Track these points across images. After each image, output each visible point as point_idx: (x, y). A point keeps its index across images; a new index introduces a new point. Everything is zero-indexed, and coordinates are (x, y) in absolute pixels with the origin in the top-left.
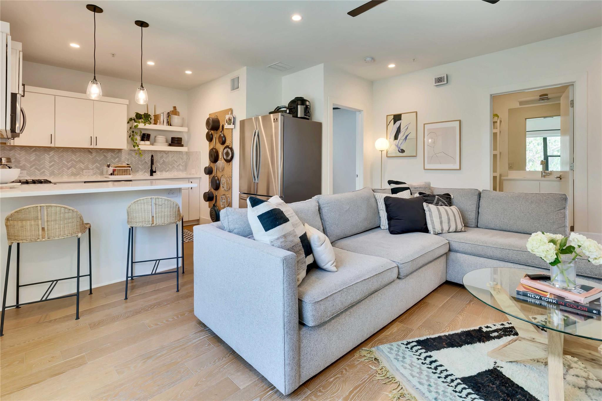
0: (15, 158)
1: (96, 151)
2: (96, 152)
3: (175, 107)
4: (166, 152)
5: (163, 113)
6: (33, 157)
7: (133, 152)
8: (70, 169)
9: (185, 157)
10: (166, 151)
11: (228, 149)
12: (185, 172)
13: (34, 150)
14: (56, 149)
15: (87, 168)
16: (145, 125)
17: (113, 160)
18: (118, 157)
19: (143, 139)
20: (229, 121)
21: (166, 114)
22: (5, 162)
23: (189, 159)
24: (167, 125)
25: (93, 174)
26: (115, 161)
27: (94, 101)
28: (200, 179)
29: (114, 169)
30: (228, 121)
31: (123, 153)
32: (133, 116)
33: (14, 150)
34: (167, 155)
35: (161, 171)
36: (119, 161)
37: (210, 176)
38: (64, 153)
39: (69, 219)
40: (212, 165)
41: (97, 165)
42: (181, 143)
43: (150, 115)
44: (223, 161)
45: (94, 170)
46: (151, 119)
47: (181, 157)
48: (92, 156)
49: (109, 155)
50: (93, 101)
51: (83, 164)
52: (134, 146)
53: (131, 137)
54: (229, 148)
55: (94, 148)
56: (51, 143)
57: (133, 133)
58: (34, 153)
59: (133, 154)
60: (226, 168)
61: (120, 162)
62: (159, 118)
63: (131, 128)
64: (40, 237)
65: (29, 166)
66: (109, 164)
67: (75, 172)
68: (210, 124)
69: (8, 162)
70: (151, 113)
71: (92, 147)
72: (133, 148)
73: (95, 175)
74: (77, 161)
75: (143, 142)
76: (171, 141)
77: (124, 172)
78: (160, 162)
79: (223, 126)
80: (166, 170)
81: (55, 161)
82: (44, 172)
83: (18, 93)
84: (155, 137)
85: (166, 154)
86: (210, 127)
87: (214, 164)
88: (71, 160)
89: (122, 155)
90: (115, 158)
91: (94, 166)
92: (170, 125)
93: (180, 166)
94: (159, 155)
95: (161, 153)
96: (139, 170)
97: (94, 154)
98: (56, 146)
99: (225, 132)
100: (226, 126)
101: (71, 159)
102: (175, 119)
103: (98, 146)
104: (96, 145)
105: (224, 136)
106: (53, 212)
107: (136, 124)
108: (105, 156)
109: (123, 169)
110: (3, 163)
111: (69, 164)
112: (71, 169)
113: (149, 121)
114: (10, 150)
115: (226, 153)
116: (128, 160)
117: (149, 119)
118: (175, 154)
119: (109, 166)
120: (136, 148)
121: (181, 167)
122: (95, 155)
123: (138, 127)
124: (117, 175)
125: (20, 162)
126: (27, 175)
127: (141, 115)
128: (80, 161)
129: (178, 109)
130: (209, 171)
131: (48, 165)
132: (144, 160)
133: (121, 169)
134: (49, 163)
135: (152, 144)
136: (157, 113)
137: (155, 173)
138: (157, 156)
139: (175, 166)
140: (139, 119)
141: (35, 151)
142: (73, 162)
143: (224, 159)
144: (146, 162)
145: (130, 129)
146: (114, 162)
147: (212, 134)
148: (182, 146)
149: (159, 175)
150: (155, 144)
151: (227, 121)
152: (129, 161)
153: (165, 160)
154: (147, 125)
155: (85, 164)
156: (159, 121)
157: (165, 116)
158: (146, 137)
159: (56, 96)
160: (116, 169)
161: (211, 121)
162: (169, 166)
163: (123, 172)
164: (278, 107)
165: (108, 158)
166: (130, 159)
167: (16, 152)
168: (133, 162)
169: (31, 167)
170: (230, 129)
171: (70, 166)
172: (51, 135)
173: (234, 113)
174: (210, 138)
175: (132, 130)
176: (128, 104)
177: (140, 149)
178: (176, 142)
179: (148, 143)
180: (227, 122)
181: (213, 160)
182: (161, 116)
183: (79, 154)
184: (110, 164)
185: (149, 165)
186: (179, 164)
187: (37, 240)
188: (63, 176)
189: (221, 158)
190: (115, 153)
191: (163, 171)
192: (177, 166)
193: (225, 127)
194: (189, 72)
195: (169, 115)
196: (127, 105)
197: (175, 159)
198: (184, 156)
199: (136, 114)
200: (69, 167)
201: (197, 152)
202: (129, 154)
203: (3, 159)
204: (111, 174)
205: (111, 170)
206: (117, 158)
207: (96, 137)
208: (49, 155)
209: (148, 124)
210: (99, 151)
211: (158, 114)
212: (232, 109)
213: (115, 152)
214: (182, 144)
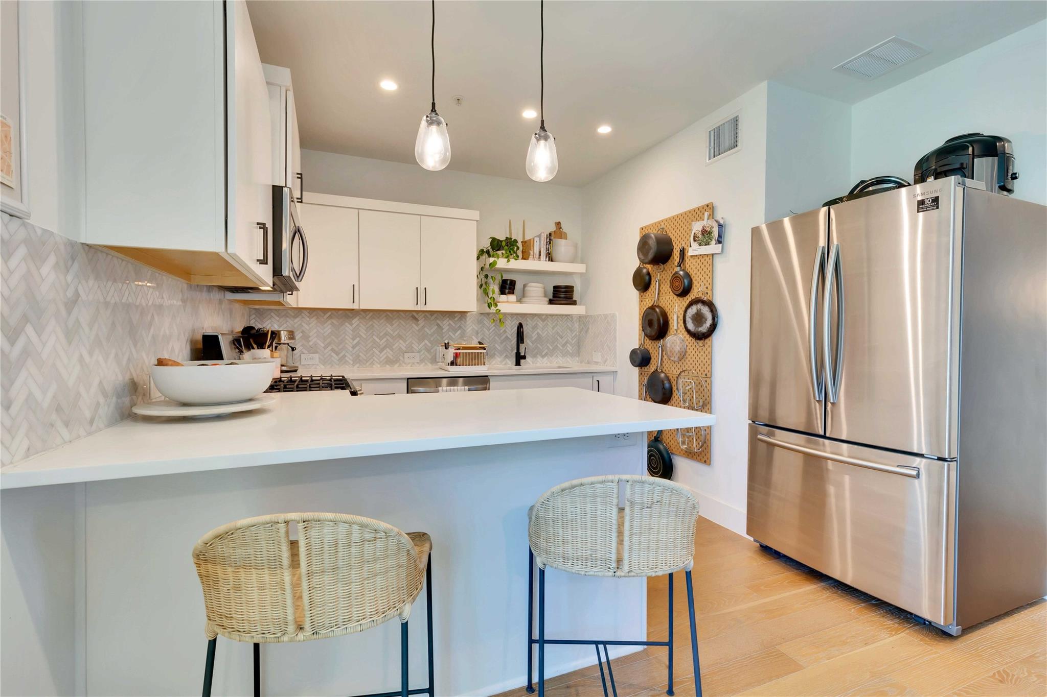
0: (303, 332)
1: (425, 317)
2: (424, 319)
3: (558, 224)
4: (544, 317)
5: (539, 236)
6: (329, 329)
7: (485, 318)
8: (383, 350)
9: (577, 327)
10: (543, 315)
11: (700, 306)
12: (577, 359)
13: (330, 315)
14: (362, 313)
15: (410, 350)
16: (508, 261)
17: (452, 335)
18: (460, 327)
19: (502, 292)
20: (705, 236)
21: (545, 236)
22: (286, 339)
23: (587, 332)
24: (547, 259)
25: (420, 361)
26: (456, 335)
27: (422, 217)
28: (615, 373)
29: (456, 353)
30: (700, 236)
31: (468, 319)
32: (486, 245)
33: (300, 316)
34: (545, 323)
35: (535, 356)
36: (462, 336)
37: (643, 369)
38: (374, 321)
39: (375, 560)
40: (650, 345)
41: (426, 344)
42: (572, 298)
43: (516, 241)
44: (683, 334)
45: (422, 353)
46: (518, 248)
47: (570, 326)
48: (417, 325)
49: (446, 324)
50: (419, 216)
51: (405, 341)
52: (489, 306)
53: (482, 288)
54: (704, 303)
55: (422, 309)
56: (354, 302)
57: (487, 279)
58: (329, 322)
59: (487, 322)
60: (691, 352)
61: (465, 338)
62: (532, 248)
63: (482, 269)
64: (291, 628)
65: (323, 345)
66: (446, 342)
67: (392, 358)
68: (651, 248)
69: (290, 339)
70: (517, 236)
71: (418, 308)
72: (487, 310)
73: (424, 364)
74: (394, 335)
75: (503, 297)
76: (552, 295)
77: (475, 359)
78: (532, 337)
79: (683, 252)
80: (543, 354)
81: (360, 336)
82: (344, 356)
83: (284, 185)
84: (525, 286)
85: (543, 320)
86: (651, 256)
87: (653, 342)
88: (386, 334)
89: (468, 323)
90: (455, 331)
91: (421, 346)
92: (552, 261)
93: (568, 345)
94: (530, 321)
95: (533, 318)
96: (496, 353)
97: (422, 322)
98: (361, 308)
99: (690, 265)
100: (694, 250)
101: (384, 331)
102: (562, 247)
103: (429, 308)
104: (426, 304)
105: (688, 275)
106: (326, 540)
107: (492, 260)
108: (438, 325)
109: (472, 353)
110: (282, 341)
111: (383, 341)
112: (385, 351)
113: (514, 252)
114: (295, 317)
115: (693, 316)
116: (477, 333)
117: (516, 248)
118: (558, 321)
119: (447, 346)
120: (493, 309)
121: (569, 348)
122: (423, 324)
123: (496, 266)
124: (463, 365)
125: (310, 339)
126: (320, 362)
127: (501, 241)
128: (400, 337)
129: (565, 228)
130: (641, 359)
131: (350, 344)
132: (505, 333)
133: (469, 353)
134: (352, 341)
135: (519, 301)
136: (527, 238)
137: (524, 360)
138: (527, 325)
139: (558, 345)
140: (496, 251)
141: (330, 317)
142: (389, 338)
143: (688, 331)
144: (507, 337)
145: (481, 272)
146: (453, 336)
147: (649, 274)
148: (574, 303)
149: (531, 363)
150: (524, 299)
151: (695, 237)
152: (479, 335)
153: (540, 332)
154: (512, 261)
155: (407, 343)
156: (531, 252)
157: (542, 242)
158: (508, 286)
159: (360, 211)
160: (459, 353)
161: (652, 243)
162: (548, 345)
163: (472, 360)
164: (862, 182)
165: (444, 331)
166: (481, 331)
167: (303, 319)
168: (485, 338)
169: (325, 348)
170: (707, 255)
171: (384, 344)
172: (354, 285)
173: (719, 216)
174: (642, 283)
175: (485, 273)
176: (479, 219)
177: (500, 311)
178: (562, 296)
179: (512, 298)
180: (695, 240)
181: (653, 331)
182: (535, 242)
183: (397, 323)
184: (448, 343)
185: (512, 343)
186: (566, 340)
187: (281, 639)
188: (374, 364)
189: (675, 327)
190: (456, 319)
191: (538, 356)
192: (564, 346)
193: (690, 252)
194: (604, 130)
195: (550, 240)
196: (477, 221)
197: (559, 331)
198: (576, 325)
199: (491, 239)
200: (382, 347)
201: (606, 316)
202: (480, 322)
203: (282, 332)
204: (452, 364)
205: (450, 354)
206: (458, 330)
207: (425, 288)
208: (351, 325)
209: (514, 260)
210: (429, 316)
211: (530, 240)
212: (712, 204)
213: (455, 317)
214: (574, 299)
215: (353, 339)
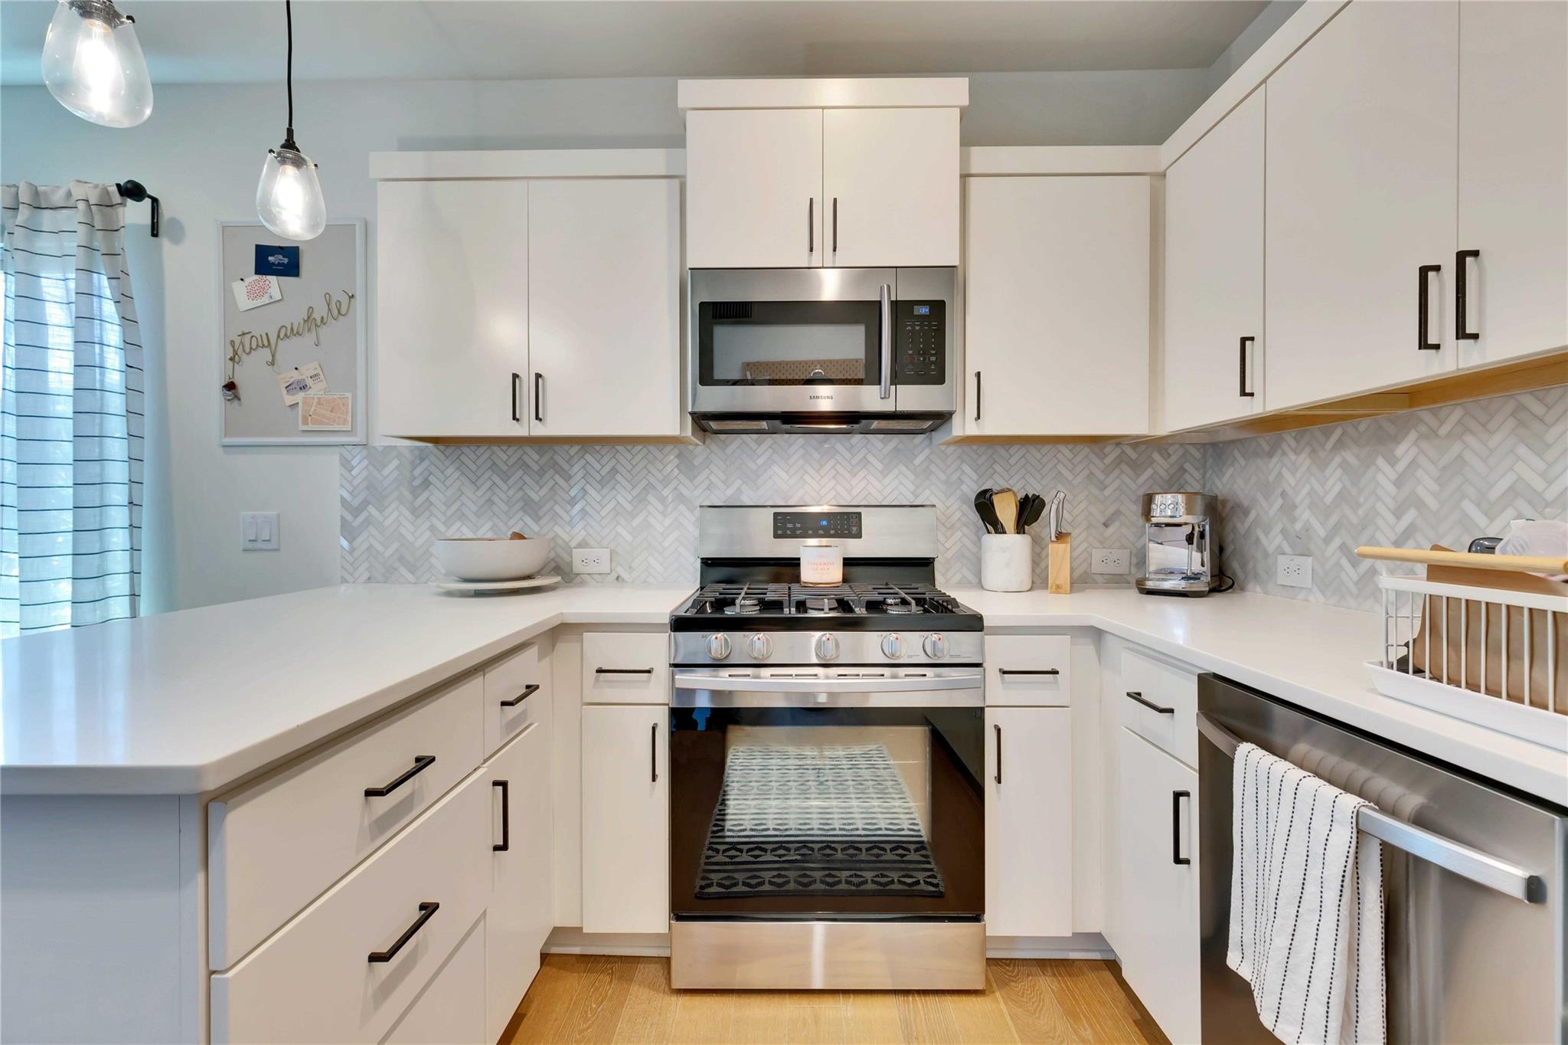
0: (1283, 493)
33: (1280, 451)
114: (1271, 453)
125: (1297, 514)
126: (1313, 581)
169: (1327, 540)
215: (1398, 514)
